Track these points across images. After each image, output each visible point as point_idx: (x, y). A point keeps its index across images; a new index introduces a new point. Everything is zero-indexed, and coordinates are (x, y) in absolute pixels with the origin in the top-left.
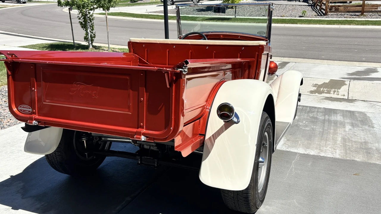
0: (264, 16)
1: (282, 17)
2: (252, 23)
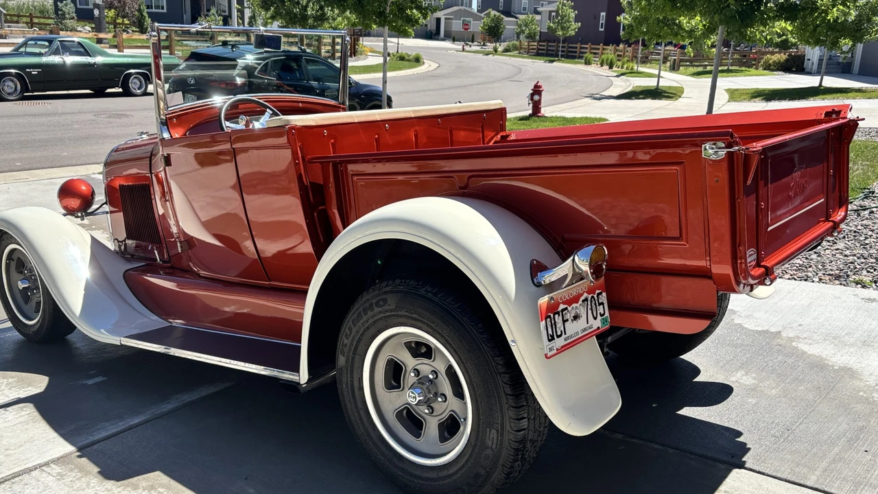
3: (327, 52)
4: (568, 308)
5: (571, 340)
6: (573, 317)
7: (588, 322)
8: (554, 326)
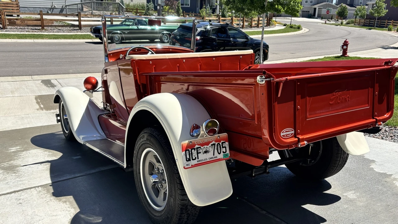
3: (255, 24)
4: (202, 147)
5: (202, 162)
6: (204, 152)
7: (214, 155)
8: (191, 155)
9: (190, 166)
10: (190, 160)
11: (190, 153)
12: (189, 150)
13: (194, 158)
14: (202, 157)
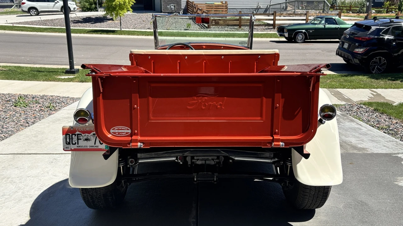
0: (149, 28)
1: (168, 30)
2: (141, 35)
4: (82, 134)
5: (82, 148)
6: (85, 139)
7: (95, 144)
8: (71, 139)
9: (70, 149)
10: (70, 144)
11: (71, 137)
12: (69, 135)
13: (74, 143)
14: (82, 143)
